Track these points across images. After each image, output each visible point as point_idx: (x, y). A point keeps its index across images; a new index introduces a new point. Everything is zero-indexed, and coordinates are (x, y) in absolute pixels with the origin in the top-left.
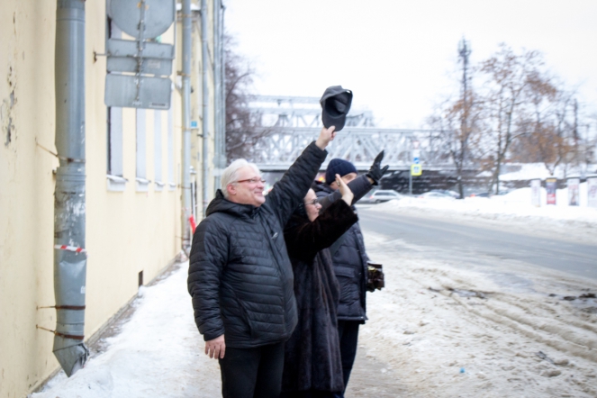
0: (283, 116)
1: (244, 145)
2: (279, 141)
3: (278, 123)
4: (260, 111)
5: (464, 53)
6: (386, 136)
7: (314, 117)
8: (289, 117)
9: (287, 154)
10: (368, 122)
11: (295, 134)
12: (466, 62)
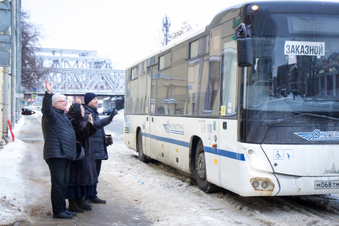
0: (56, 61)
1: (32, 78)
2: (53, 77)
3: (53, 66)
4: (42, 58)
5: (166, 25)
6: (119, 75)
7: (75, 62)
8: (60, 62)
9: (59, 84)
10: (108, 65)
11: (64, 72)
12: (167, 30)
